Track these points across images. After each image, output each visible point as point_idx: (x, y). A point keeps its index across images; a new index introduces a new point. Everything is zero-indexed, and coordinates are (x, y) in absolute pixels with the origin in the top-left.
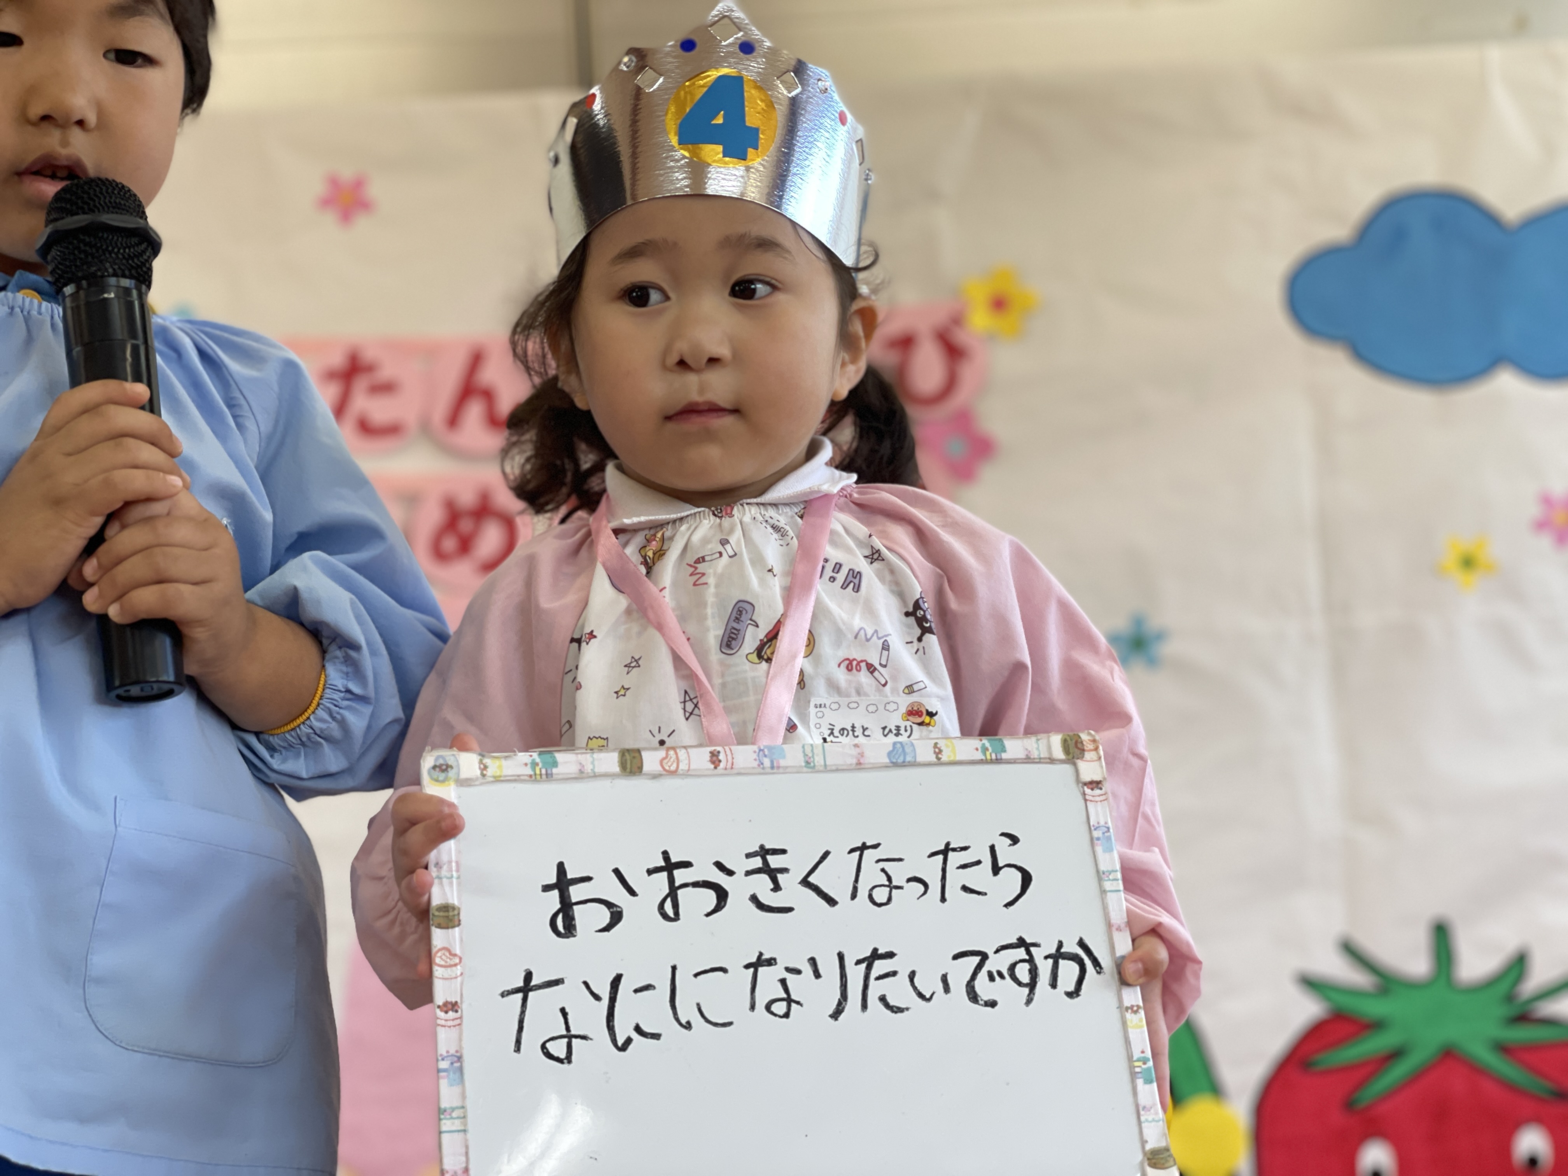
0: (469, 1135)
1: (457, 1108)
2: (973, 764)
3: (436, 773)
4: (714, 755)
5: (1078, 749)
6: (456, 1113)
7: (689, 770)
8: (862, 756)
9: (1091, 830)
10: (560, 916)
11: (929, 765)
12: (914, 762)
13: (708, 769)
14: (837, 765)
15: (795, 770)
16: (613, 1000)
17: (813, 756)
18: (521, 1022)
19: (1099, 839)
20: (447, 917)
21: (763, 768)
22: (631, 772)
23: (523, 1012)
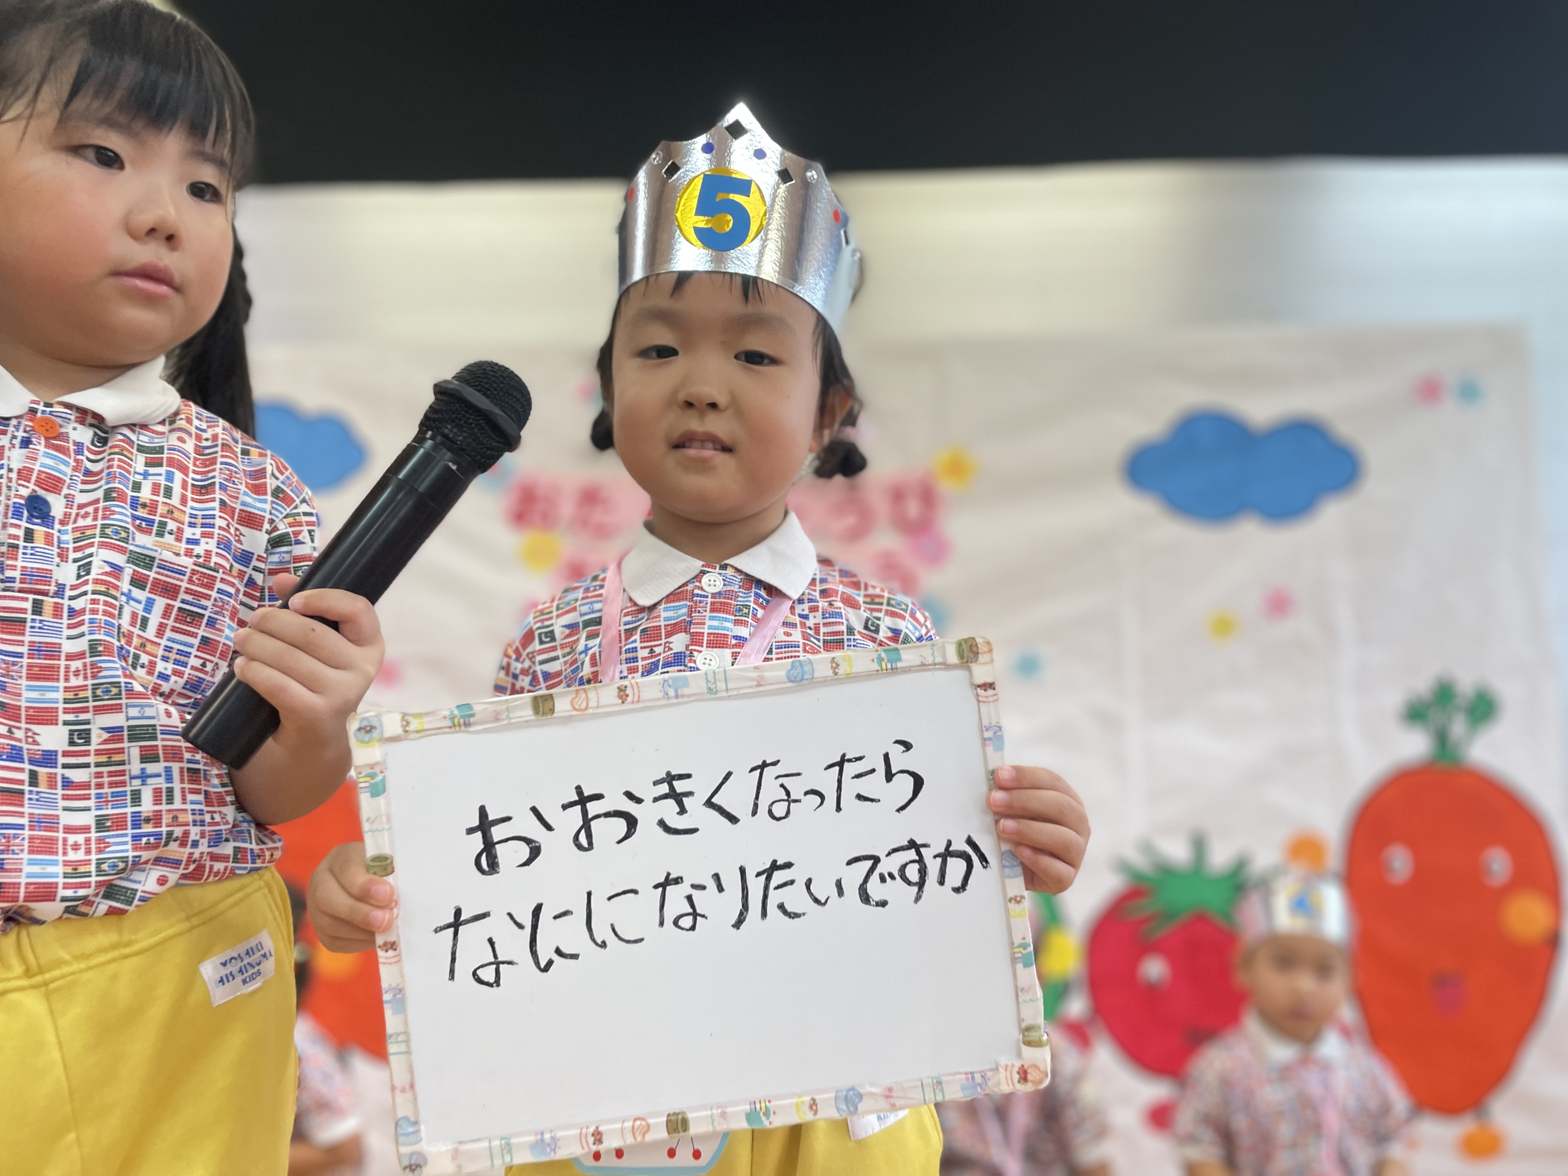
0: (412, 1056)
1: (401, 1035)
2: (869, 676)
3: (362, 734)
4: (622, 690)
5: (973, 652)
6: (401, 1038)
7: (598, 707)
8: (761, 677)
9: (982, 731)
10: (484, 855)
11: (826, 681)
12: (813, 678)
13: (616, 705)
14: (738, 689)
15: (698, 698)
16: (535, 927)
17: (715, 682)
18: (454, 954)
19: (990, 739)
20: (382, 866)
21: (669, 698)
22: (544, 714)
23: (455, 945)
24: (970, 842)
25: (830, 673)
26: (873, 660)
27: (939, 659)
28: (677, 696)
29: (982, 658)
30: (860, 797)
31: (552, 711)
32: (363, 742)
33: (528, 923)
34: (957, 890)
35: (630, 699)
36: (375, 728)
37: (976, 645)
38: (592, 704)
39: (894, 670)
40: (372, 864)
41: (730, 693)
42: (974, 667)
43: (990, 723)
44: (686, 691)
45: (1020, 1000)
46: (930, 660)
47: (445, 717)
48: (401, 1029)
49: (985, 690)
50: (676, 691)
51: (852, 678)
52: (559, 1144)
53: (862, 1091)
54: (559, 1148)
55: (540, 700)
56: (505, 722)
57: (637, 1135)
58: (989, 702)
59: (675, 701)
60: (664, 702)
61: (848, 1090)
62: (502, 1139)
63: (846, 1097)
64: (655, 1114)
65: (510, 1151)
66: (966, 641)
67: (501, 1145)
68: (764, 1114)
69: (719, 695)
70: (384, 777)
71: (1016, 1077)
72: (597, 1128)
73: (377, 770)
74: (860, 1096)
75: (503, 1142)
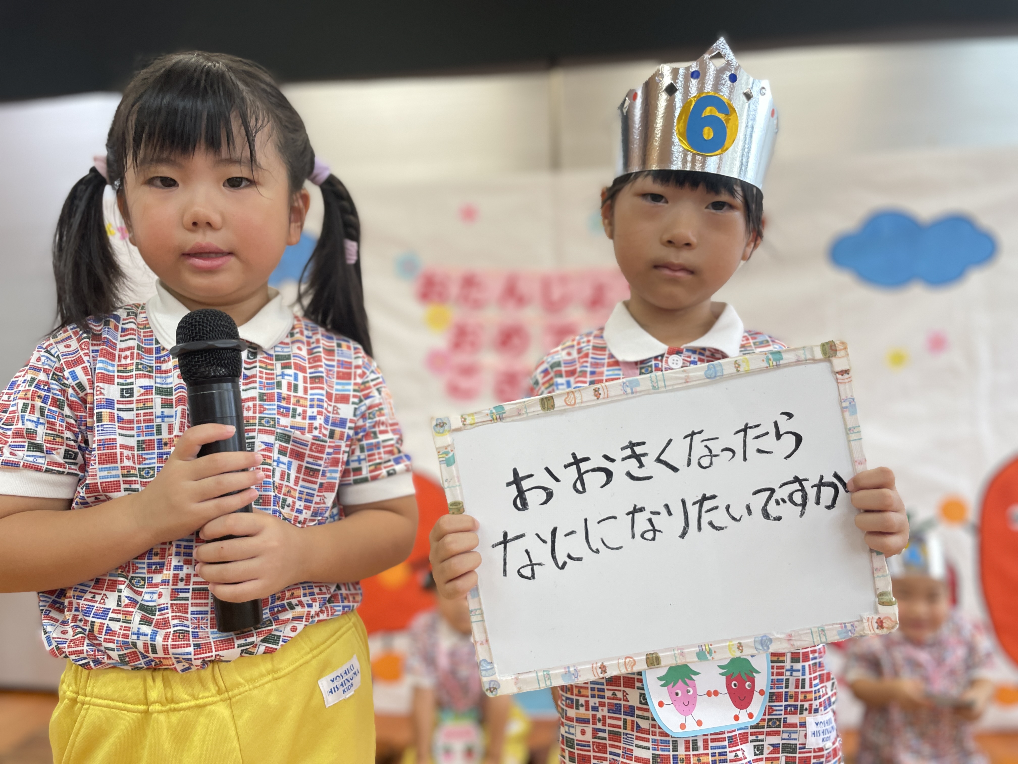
0: (486, 623)
1: (478, 609)
2: (761, 371)
3: (438, 428)
4: (596, 390)
5: (832, 349)
6: (478, 612)
7: (582, 402)
8: (688, 377)
9: (841, 402)
10: (518, 499)
11: (732, 376)
12: (722, 375)
13: (594, 400)
14: (672, 385)
15: (647, 393)
16: (553, 542)
17: (657, 382)
18: (505, 560)
19: (846, 407)
20: (457, 508)
21: (627, 394)
22: (548, 409)
23: (505, 555)
24: (836, 476)
25: (734, 370)
26: (763, 361)
27: (809, 356)
28: (632, 393)
29: (839, 354)
30: (759, 451)
31: (553, 407)
32: (439, 433)
33: (549, 539)
34: (828, 507)
35: (602, 396)
36: (446, 424)
37: (835, 345)
38: (578, 401)
39: (778, 366)
40: (451, 507)
41: (668, 388)
42: (835, 361)
43: (846, 397)
44: (638, 389)
45: (875, 576)
46: (803, 357)
47: (487, 415)
48: (477, 607)
49: (842, 375)
50: (632, 389)
51: (749, 373)
52: (580, 674)
53: (772, 637)
54: (580, 676)
55: (545, 401)
56: (525, 416)
57: (628, 667)
58: (845, 383)
59: (631, 395)
60: (625, 397)
61: (763, 637)
62: (544, 671)
63: (761, 641)
64: (639, 654)
65: (549, 679)
66: (827, 343)
67: (544, 675)
68: (708, 653)
69: (660, 390)
70: (454, 454)
71: (875, 625)
72: (603, 663)
73: (449, 449)
74: (771, 640)
75: (545, 673)
